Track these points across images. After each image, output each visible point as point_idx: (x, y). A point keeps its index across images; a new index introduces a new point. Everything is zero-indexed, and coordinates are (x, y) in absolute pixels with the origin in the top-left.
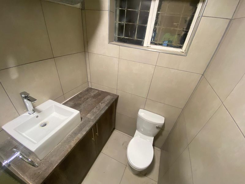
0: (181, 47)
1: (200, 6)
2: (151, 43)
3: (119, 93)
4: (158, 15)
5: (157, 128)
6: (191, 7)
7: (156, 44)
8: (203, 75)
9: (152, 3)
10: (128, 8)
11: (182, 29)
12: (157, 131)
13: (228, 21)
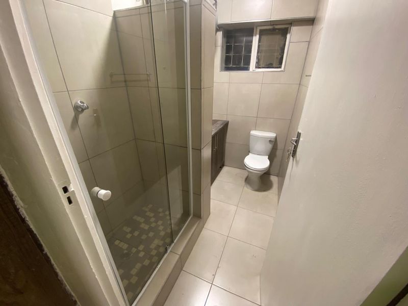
0: (280, 67)
1: (288, 36)
2: (256, 67)
3: (229, 119)
4: (259, 46)
5: (270, 141)
6: (283, 38)
7: (260, 68)
8: (300, 84)
9: (254, 38)
10: (235, 43)
11: (279, 54)
12: (270, 146)
13: (307, 43)
